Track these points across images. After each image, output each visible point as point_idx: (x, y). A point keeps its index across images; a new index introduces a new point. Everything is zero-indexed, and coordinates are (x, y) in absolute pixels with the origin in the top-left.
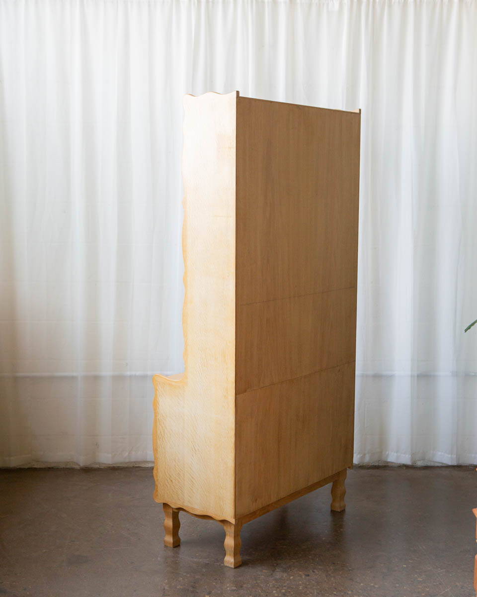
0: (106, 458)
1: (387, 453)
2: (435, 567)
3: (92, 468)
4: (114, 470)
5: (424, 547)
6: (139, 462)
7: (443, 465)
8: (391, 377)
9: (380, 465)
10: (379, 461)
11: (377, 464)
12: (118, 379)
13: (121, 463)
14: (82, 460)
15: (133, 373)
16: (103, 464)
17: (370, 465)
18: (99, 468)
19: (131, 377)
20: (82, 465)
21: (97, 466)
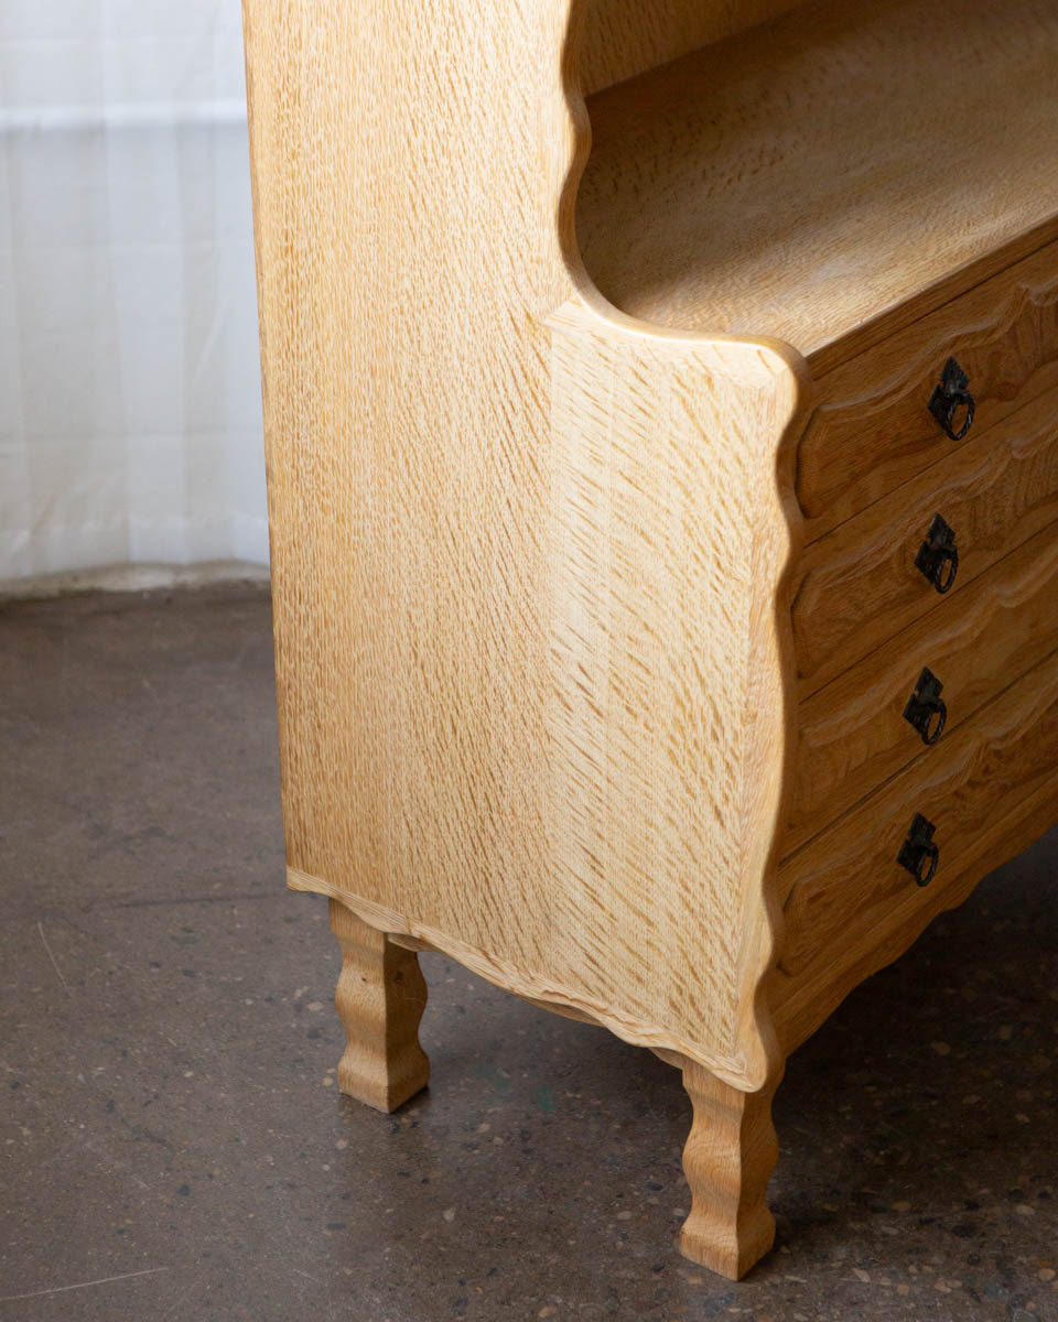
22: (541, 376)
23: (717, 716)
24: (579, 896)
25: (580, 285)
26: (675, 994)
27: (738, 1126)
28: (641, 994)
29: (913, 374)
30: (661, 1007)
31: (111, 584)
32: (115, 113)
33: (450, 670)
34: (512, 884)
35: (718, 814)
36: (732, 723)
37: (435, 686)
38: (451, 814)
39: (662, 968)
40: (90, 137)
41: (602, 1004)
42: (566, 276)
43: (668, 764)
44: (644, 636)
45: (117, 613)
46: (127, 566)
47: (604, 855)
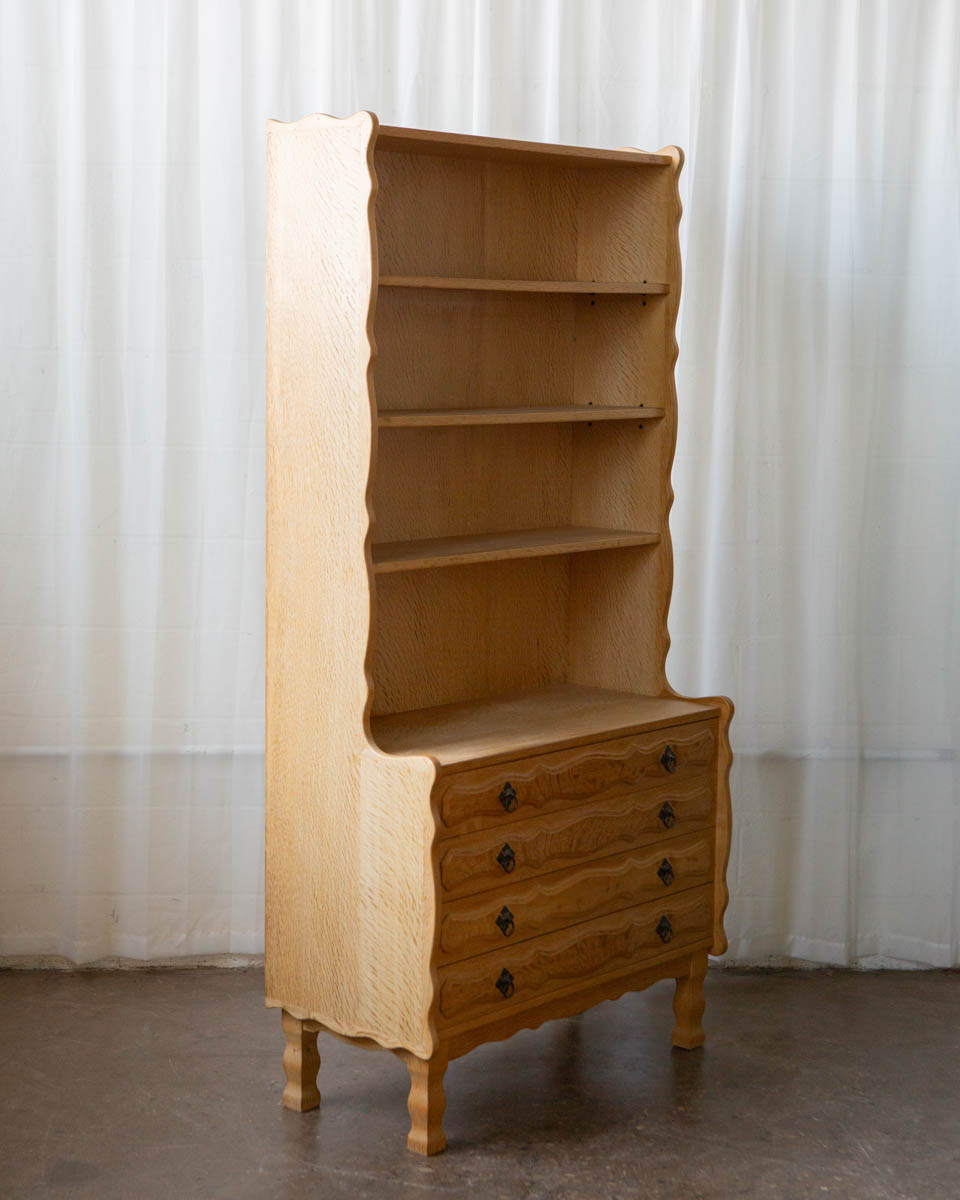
0: (136, 945)
1: (791, 937)
2: (894, 1191)
3: (101, 970)
4: (153, 974)
5: (870, 1148)
6: (213, 956)
7: (921, 967)
8: (801, 760)
9: (772, 965)
10: (771, 956)
11: (765, 964)
12: (167, 760)
13: (171, 959)
14: (82, 952)
15: (200, 748)
16: (128, 959)
17: (751, 965)
18: (118, 970)
19: (194, 756)
20: (79, 962)
21: (113, 965)
22: (357, 776)
23: (414, 901)
24: (369, 987)
25: (369, 742)
26: (402, 1022)
27: (427, 1083)
28: (390, 1025)
29: (492, 783)
30: (397, 1029)
31: (221, 964)
32: (238, 748)
33: (326, 898)
34: (346, 987)
35: (415, 940)
36: (419, 902)
37: (320, 907)
38: (325, 960)
39: (397, 1012)
40: (226, 758)
41: (376, 1033)
42: (365, 740)
43: (398, 923)
44: (391, 873)
45: (222, 974)
46: (227, 955)
47: (378, 967)
